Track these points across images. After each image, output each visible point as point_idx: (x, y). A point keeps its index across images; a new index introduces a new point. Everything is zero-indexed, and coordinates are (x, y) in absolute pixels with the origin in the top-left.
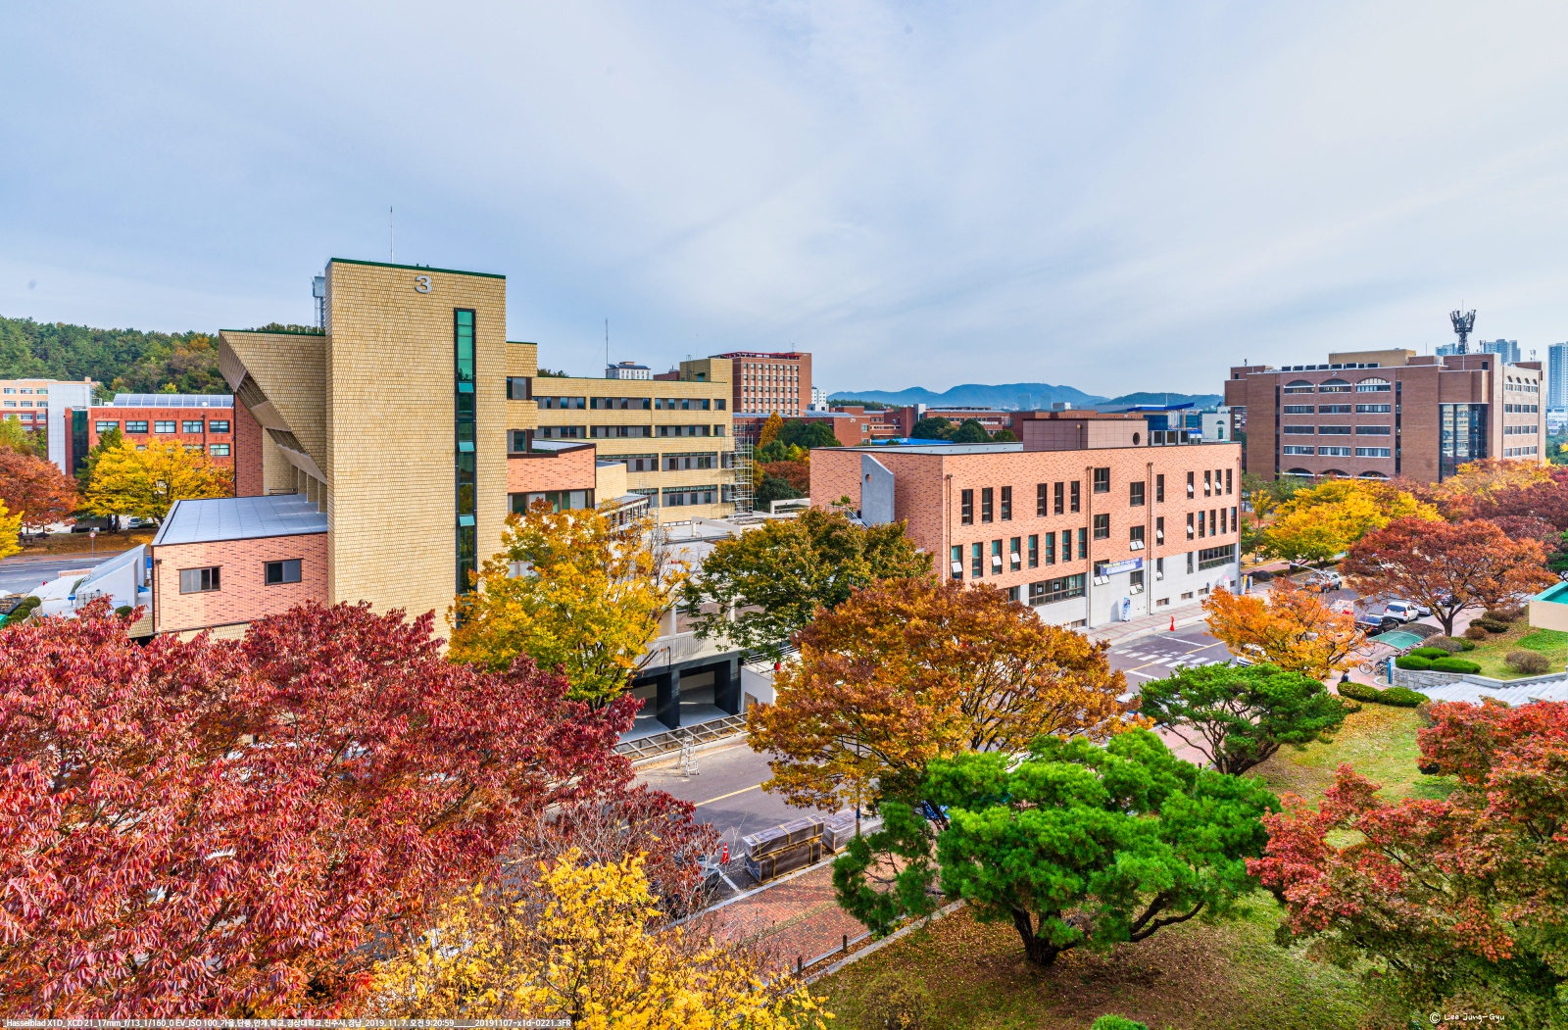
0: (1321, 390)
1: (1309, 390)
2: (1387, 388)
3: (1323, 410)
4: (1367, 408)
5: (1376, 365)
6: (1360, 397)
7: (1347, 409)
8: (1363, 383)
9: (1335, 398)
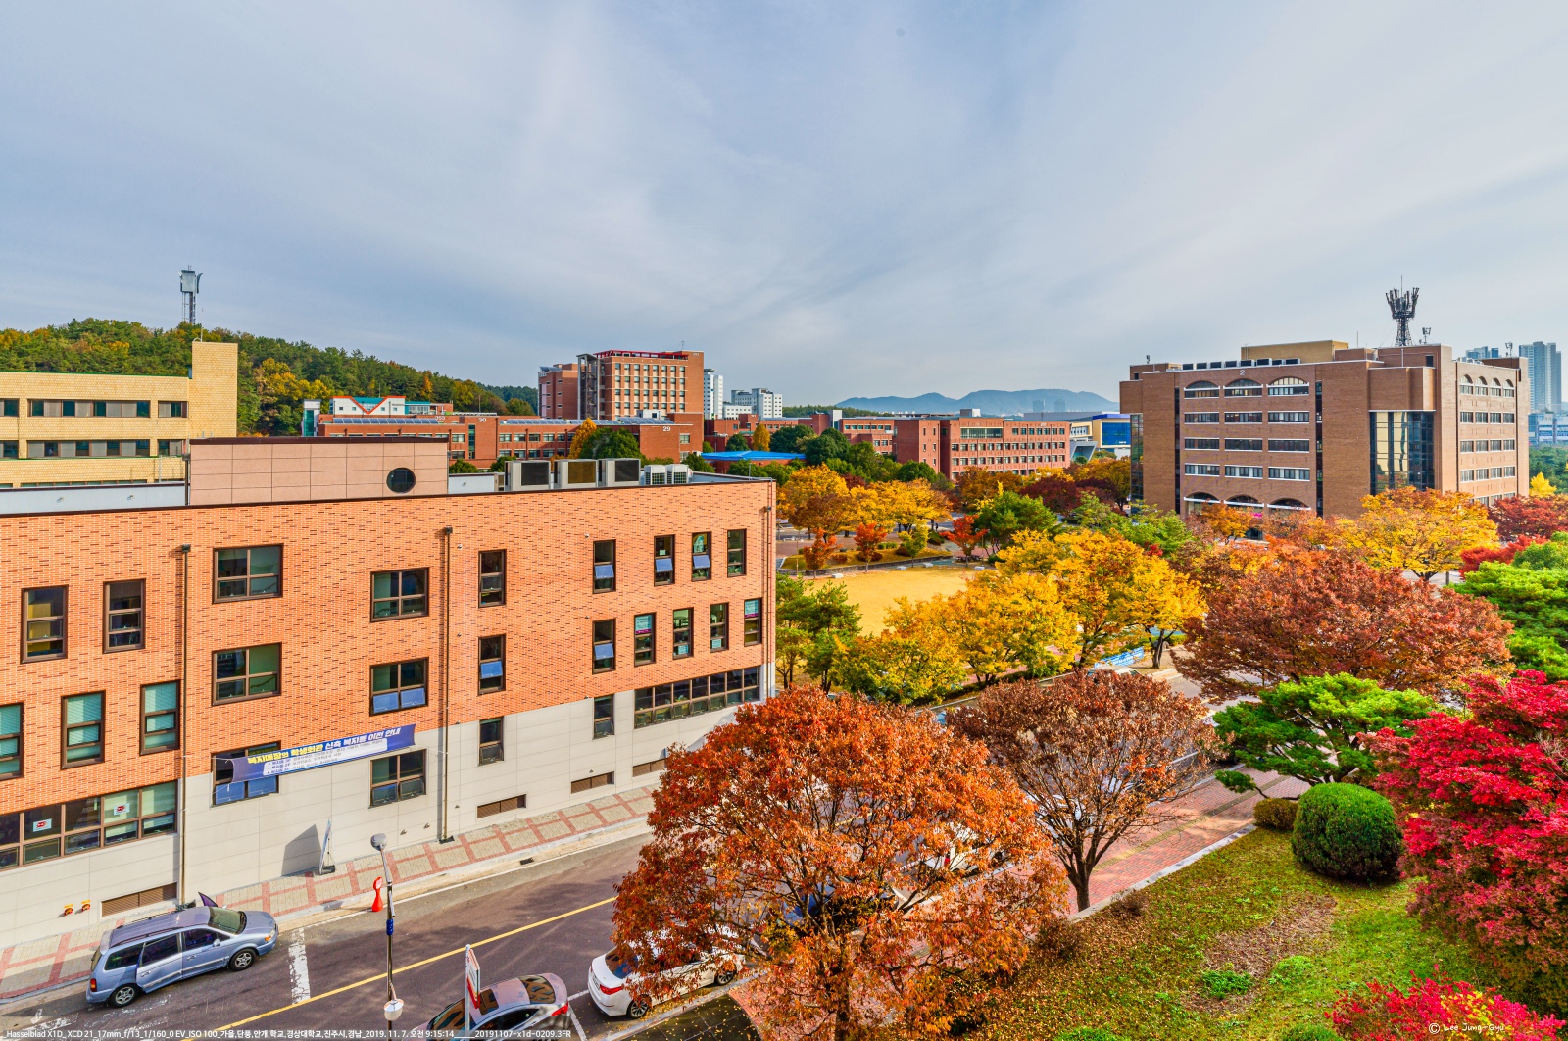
0: (1228, 393)
1: (1216, 393)
2: (1305, 390)
3: (1230, 419)
4: (1281, 418)
5: (1295, 361)
6: (1274, 402)
7: (1258, 418)
8: (1276, 385)
9: (1244, 404)
